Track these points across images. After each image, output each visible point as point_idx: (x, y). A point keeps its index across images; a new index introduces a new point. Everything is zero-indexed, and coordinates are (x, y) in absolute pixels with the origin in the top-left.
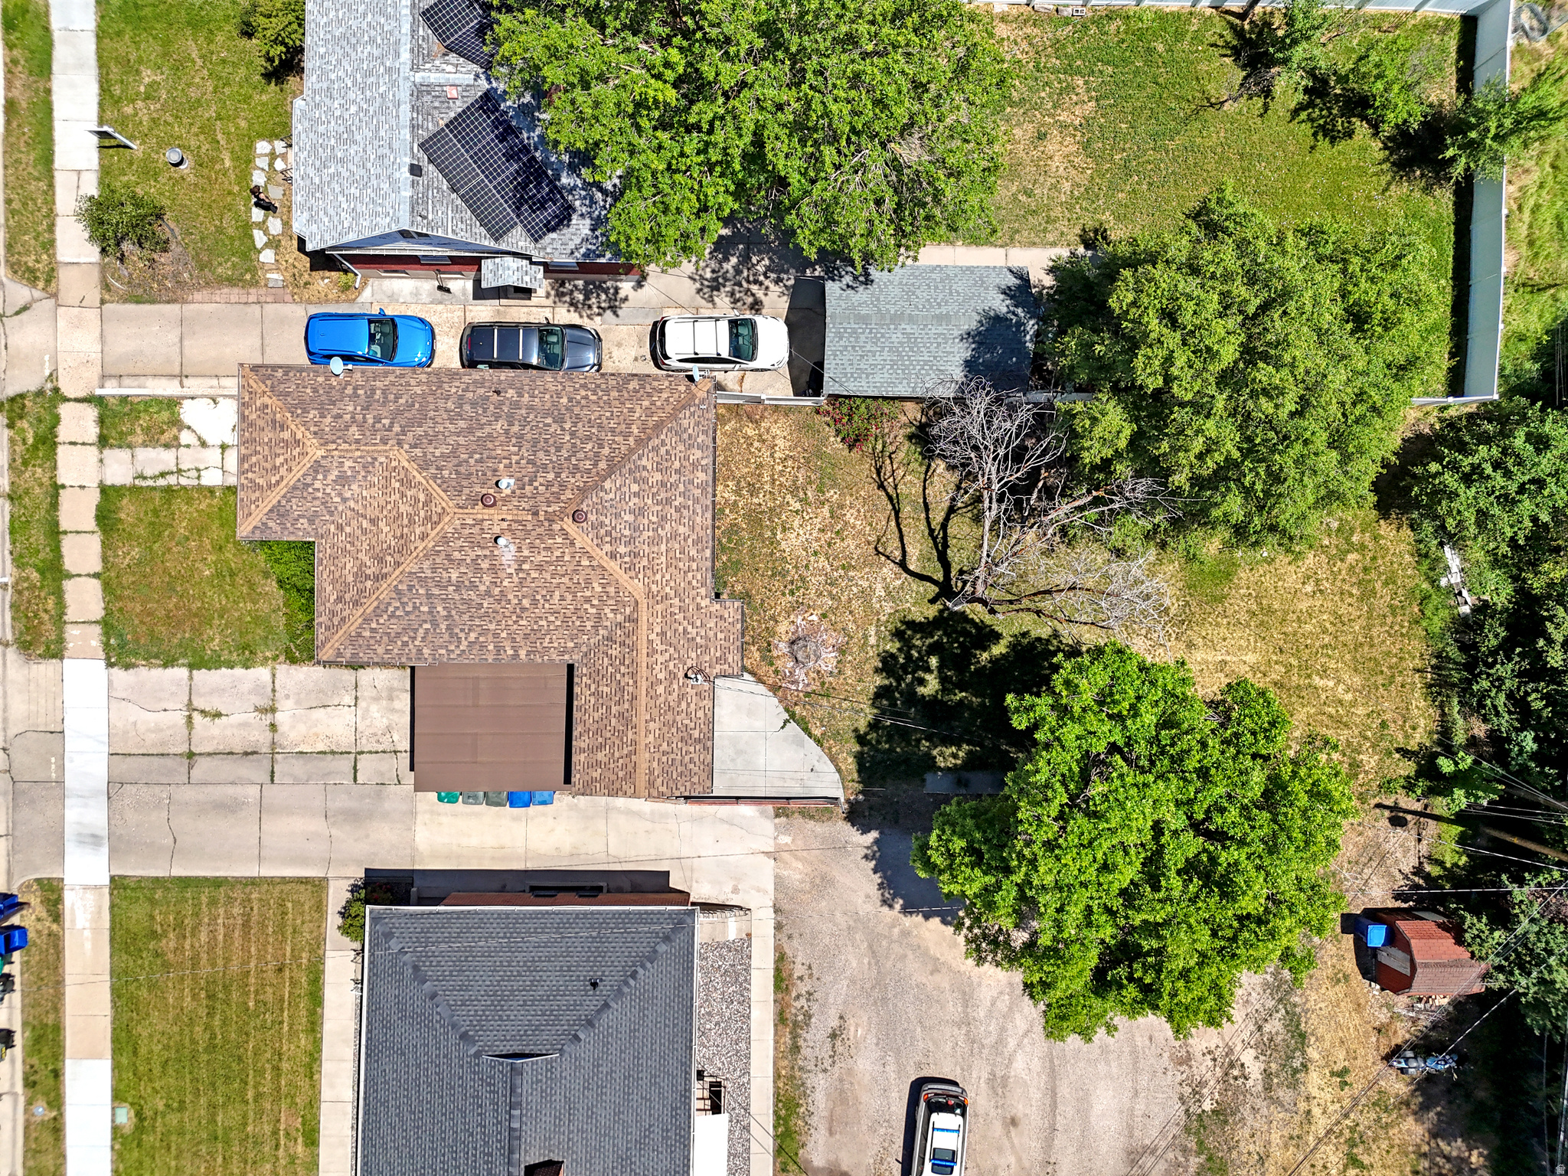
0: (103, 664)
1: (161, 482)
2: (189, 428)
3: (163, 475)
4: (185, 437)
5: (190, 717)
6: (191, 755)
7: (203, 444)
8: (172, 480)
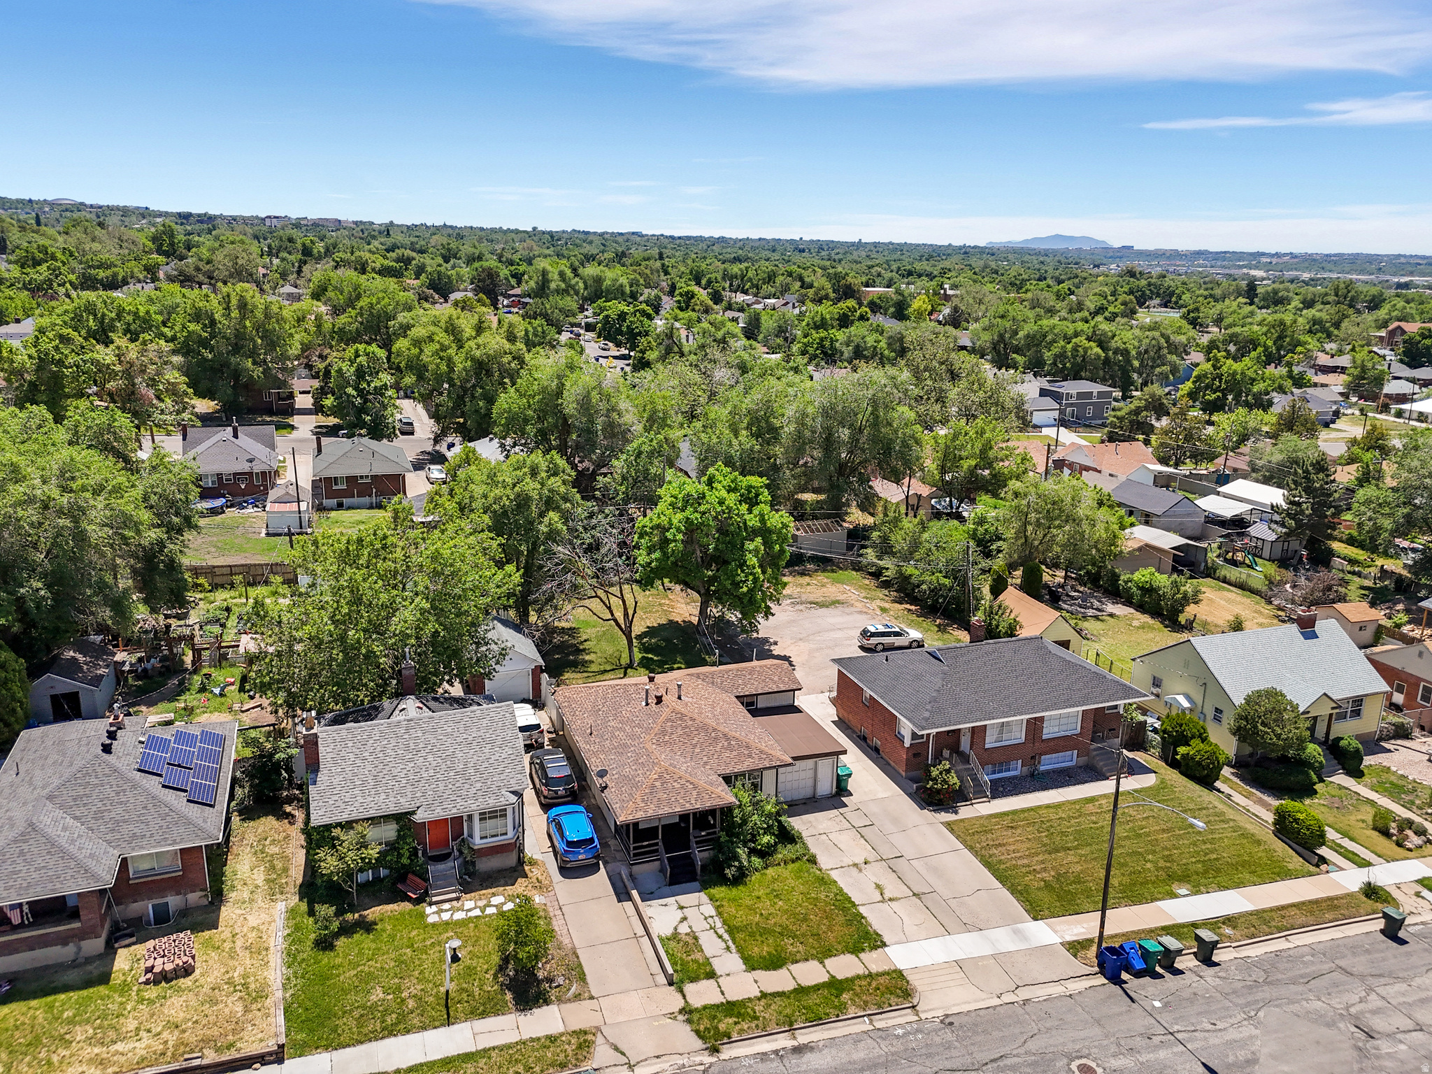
0: (886, 949)
1: (726, 936)
2: (676, 929)
3: (720, 937)
4: (684, 929)
5: (890, 900)
6: (914, 894)
7: (684, 919)
8: (721, 931)
